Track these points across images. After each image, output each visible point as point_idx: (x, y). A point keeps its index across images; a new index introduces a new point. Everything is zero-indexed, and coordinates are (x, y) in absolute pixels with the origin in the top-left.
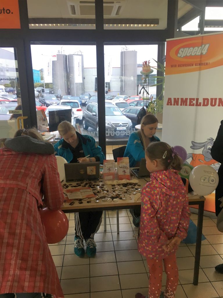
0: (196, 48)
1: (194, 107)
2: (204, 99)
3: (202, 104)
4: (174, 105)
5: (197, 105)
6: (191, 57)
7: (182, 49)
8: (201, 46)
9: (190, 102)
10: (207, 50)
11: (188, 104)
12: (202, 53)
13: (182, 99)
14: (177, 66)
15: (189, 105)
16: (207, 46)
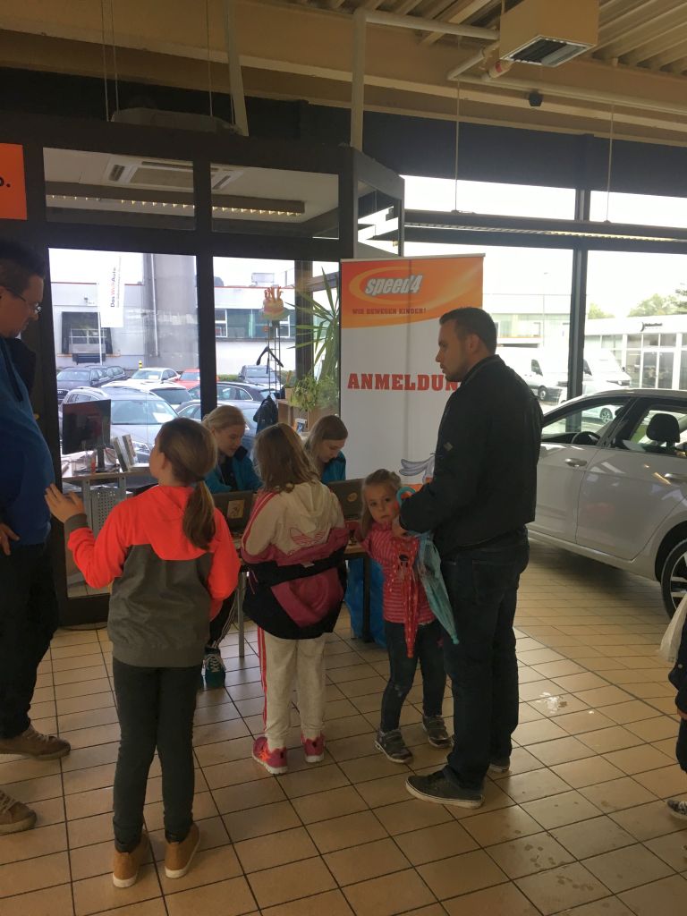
0: (400, 280)
1: (402, 393)
2: (420, 377)
3: (417, 386)
4: (363, 387)
5: (407, 388)
6: (390, 296)
7: (373, 281)
8: (409, 278)
9: (395, 382)
10: (420, 286)
11: (391, 385)
12: (410, 291)
13: (378, 376)
14: (365, 312)
15: (393, 388)
16: (419, 278)
